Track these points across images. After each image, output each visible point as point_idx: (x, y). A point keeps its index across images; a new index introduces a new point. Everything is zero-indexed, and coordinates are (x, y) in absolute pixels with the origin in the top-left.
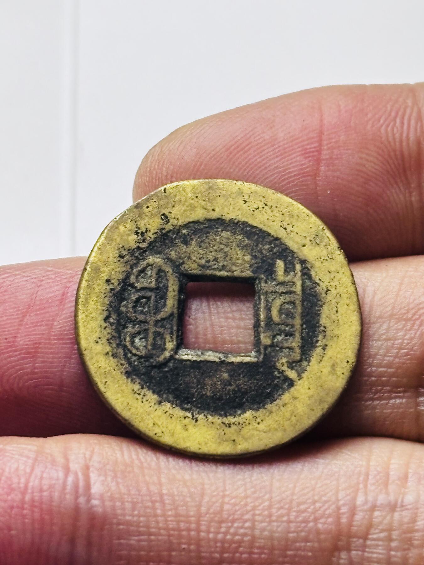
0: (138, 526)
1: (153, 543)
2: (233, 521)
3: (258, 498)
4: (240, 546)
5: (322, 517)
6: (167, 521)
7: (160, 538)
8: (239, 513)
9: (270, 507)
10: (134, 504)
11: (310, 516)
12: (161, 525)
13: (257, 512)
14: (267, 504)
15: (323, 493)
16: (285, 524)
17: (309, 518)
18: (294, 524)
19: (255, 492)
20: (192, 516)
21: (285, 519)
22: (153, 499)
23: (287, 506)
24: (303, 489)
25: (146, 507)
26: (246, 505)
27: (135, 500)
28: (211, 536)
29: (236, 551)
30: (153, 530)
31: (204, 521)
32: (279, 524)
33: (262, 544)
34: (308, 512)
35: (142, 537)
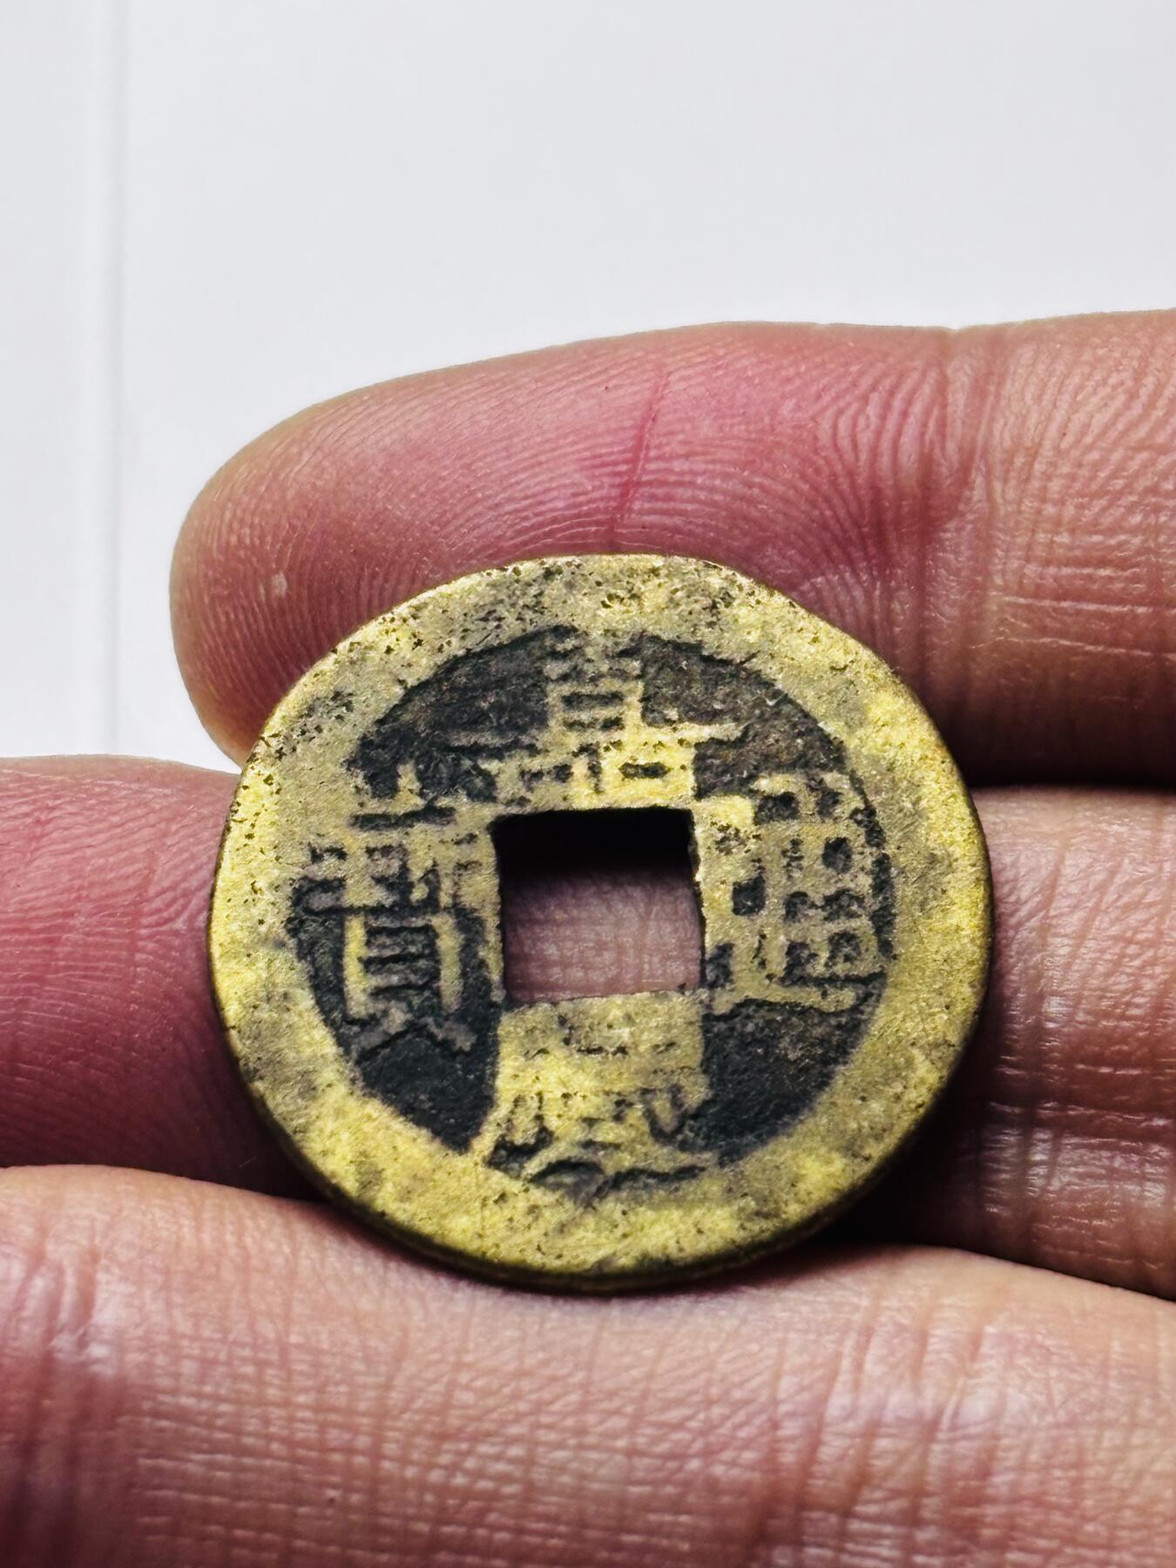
0: (209, 1426)
1: (250, 1476)
2: (476, 1438)
3: (553, 1379)
4: (489, 1510)
5: (724, 1447)
6: (291, 1419)
7: (268, 1463)
8: (494, 1416)
9: (584, 1407)
10: (207, 1364)
11: (694, 1440)
12: (273, 1430)
13: (545, 1419)
14: (574, 1397)
15: (737, 1379)
16: (619, 1458)
17: (689, 1446)
18: (646, 1461)
19: (545, 1363)
20: (364, 1414)
21: (621, 1443)
22: (262, 1355)
23: (629, 1409)
24: (682, 1365)
25: (237, 1377)
26: (516, 1396)
27: (211, 1355)
28: (410, 1472)
29: (479, 1519)
30: (249, 1441)
31: (393, 1429)
32: (604, 1456)
33: (553, 1510)
34: (689, 1430)
35: (220, 1457)
